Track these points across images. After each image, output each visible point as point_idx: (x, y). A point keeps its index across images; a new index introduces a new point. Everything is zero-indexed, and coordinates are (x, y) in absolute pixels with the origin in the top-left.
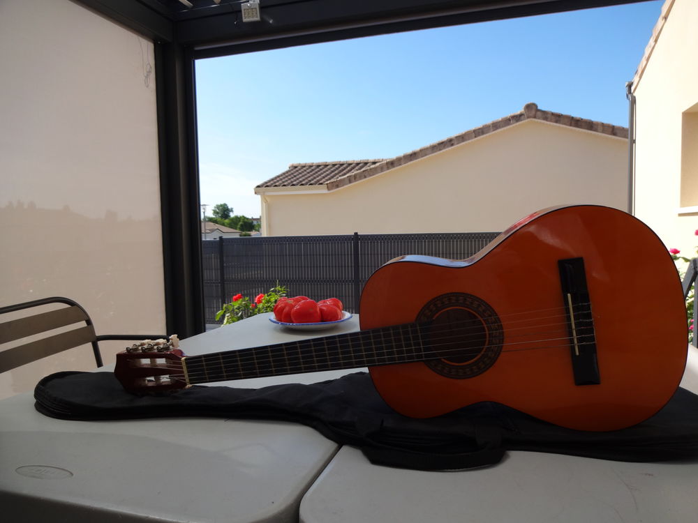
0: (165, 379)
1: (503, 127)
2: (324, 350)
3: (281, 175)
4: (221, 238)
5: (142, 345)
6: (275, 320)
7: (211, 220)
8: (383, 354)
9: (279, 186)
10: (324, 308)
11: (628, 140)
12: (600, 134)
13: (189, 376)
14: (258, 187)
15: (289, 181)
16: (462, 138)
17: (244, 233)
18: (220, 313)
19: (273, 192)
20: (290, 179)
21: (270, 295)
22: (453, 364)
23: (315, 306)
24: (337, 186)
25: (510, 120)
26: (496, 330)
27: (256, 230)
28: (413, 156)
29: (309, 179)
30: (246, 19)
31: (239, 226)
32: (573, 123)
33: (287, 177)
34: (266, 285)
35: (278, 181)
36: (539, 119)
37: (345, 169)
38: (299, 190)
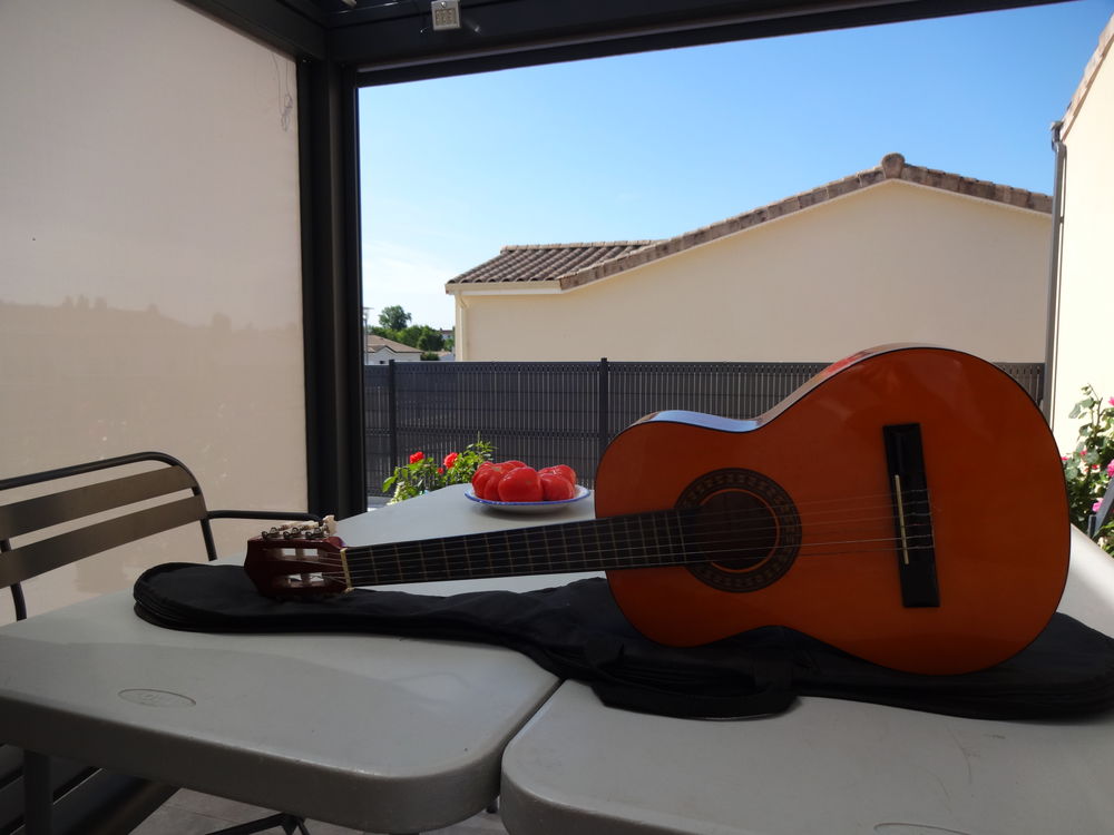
0: (316, 578)
1: (846, 192)
2: (543, 544)
3: (488, 264)
4: (392, 362)
5: (284, 528)
6: (473, 496)
7: (376, 331)
8: (627, 553)
9: (485, 281)
10: (547, 480)
11: (1051, 217)
12: (1007, 206)
13: (351, 575)
14: (451, 282)
15: (500, 274)
16: (779, 209)
17: (427, 353)
18: (389, 480)
19: (474, 291)
20: (501, 271)
21: (467, 454)
22: (727, 570)
23: (534, 477)
24: (577, 283)
25: (858, 181)
26: (791, 523)
27: (446, 349)
28: (699, 237)
29: (532, 271)
30: (439, 25)
31: (419, 342)
32: (962, 187)
33: (497, 266)
34: (461, 438)
35: (483, 273)
36: (906, 179)
37: (589, 255)
38: (516, 288)
